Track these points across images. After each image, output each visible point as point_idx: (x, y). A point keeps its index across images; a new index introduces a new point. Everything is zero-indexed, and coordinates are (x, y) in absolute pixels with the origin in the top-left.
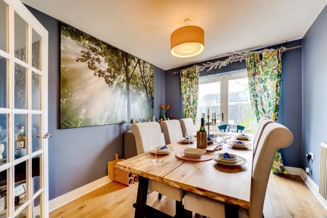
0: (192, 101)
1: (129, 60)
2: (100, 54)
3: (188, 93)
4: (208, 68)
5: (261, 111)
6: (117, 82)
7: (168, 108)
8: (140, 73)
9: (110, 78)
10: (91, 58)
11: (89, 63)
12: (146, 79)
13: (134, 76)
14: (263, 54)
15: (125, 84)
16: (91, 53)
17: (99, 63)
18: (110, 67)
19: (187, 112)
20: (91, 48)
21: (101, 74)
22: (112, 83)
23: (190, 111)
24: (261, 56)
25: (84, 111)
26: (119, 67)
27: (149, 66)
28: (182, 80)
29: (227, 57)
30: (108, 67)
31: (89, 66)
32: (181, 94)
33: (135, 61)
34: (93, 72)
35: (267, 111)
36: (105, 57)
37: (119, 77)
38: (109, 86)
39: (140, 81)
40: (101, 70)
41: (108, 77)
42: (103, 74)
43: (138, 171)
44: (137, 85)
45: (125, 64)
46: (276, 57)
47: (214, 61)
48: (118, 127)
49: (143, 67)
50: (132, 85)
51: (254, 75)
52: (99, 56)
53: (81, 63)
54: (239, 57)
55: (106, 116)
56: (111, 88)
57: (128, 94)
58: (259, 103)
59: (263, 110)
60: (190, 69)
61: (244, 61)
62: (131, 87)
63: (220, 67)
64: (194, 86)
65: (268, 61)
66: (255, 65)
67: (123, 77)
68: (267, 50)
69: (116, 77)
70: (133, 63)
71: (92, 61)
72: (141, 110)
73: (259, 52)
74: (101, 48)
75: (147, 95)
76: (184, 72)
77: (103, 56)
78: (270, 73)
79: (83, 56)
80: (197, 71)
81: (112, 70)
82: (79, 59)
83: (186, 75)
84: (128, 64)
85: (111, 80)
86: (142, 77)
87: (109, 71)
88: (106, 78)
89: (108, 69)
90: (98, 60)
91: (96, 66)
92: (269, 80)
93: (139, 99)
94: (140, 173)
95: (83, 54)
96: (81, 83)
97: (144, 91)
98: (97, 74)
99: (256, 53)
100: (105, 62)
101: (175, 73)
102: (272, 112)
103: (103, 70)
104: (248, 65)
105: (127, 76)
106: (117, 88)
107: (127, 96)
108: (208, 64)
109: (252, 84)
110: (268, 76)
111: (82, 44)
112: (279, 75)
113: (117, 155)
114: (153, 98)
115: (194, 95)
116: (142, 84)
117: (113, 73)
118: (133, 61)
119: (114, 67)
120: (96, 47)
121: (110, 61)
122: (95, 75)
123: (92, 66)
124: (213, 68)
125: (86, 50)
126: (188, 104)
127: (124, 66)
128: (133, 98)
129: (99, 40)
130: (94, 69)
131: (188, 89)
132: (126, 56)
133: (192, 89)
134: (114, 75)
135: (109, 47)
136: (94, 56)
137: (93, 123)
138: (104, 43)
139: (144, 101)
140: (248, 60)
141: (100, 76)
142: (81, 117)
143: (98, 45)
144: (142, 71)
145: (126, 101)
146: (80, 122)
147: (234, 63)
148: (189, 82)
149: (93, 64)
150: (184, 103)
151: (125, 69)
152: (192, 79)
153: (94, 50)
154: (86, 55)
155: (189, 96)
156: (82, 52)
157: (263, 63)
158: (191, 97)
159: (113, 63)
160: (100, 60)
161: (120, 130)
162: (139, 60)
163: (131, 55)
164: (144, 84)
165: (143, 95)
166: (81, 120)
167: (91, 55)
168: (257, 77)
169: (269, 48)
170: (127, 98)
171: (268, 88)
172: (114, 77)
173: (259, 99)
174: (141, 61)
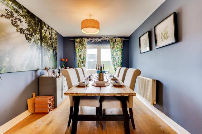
0: (82, 58)
1: (42, 25)
2: (22, 16)
3: (80, 53)
4: (92, 41)
5: (116, 64)
6: (34, 40)
7: (66, 61)
8: (49, 36)
9: (29, 36)
10: (14, 17)
11: (12, 20)
12: (53, 40)
13: (45, 37)
14: (117, 39)
15: (39, 42)
16: (14, 12)
17: (21, 23)
18: (29, 27)
19: (80, 64)
20: (14, 9)
21: (22, 31)
22: (30, 40)
23: (82, 63)
24: (116, 40)
25: (8, 59)
26: (35, 29)
27: (54, 32)
28: (76, 44)
29: (102, 37)
30: (27, 27)
31: (12, 23)
32: (75, 53)
33: (46, 26)
34: (16, 28)
35: (118, 64)
36: (25, 19)
37: (35, 36)
38: (28, 41)
39: (49, 41)
40: (22, 29)
41: (28, 35)
42: (24, 32)
43: (83, 94)
44: (47, 44)
45: (40, 27)
46: (121, 42)
47: (95, 37)
48: (34, 73)
49: (51, 32)
50: (44, 43)
51: (113, 48)
52: (20, 17)
53: (5, 18)
54: (107, 38)
55: (26, 64)
56: (29, 43)
57: (42, 49)
58: (115, 61)
59: (117, 64)
60: (82, 39)
61: (109, 41)
62: (43, 44)
63: (98, 42)
64: (84, 49)
65: (118, 43)
66: (113, 44)
67: (38, 36)
68: (118, 38)
69: (33, 36)
70: (45, 28)
71: (15, 19)
72: (49, 61)
73: (115, 38)
74: (23, 12)
75: (53, 51)
76: (78, 40)
77: (24, 18)
78: (119, 48)
79: (7, 13)
80: (86, 41)
81: (31, 30)
82: (3, 15)
83: (79, 42)
84: (42, 28)
85: (30, 37)
86: (50, 38)
87: (28, 30)
88: (26, 35)
89: (27, 29)
90: (20, 20)
91: (19, 24)
92: (118, 51)
93: (49, 53)
94: (85, 94)
95: (6, 12)
96: (5, 36)
97: (51, 49)
98: (19, 30)
99: (114, 38)
100: (26, 23)
101: (71, 40)
102: (120, 65)
103: (24, 28)
104: (111, 43)
105: (41, 36)
106: (34, 44)
107: (41, 50)
108: (92, 39)
109: (112, 52)
110: (118, 49)
111: (6, 3)
112: (122, 50)
113: (34, 94)
114: (56, 54)
115: (84, 54)
116: (51, 43)
117: (31, 33)
118: (45, 27)
119: (32, 28)
120: (18, 9)
121: (29, 23)
122: (18, 31)
123: (15, 24)
124: (95, 41)
125: (10, 10)
126: (80, 59)
127: (39, 29)
128: (45, 53)
129: (21, 5)
130: (17, 26)
131: (80, 50)
132: (40, 22)
133: (82, 51)
134: (32, 34)
135: (28, 12)
136: (17, 16)
137: (15, 70)
138: (25, 8)
139: (52, 56)
140: (110, 41)
141: (21, 33)
142: (5, 64)
143: (20, 8)
144: (51, 35)
145: (40, 54)
146: (4, 69)
147: (104, 40)
148: (80, 47)
149: (16, 22)
150: (77, 58)
151: (40, 31)
152: (82, 45)
153: (17, 12)
154: (10, 14)
155: (81, 54)
156: (5, 10)
157: (116, 44)
158: (82, 55)
159: (31, 25)
160: (21, 20)
161: (36, 75)
162: (49, 27)
163: (43, 22)
164: (51, 44)
165: (51, 51)
166: (5, 67)
167: (14, 14)
168: (114, 49)
169: (119, 37)
170: (41, 52)
171: (118, 54)
172: (32, 35)
173: (115, 59)
174: (50, 28)
